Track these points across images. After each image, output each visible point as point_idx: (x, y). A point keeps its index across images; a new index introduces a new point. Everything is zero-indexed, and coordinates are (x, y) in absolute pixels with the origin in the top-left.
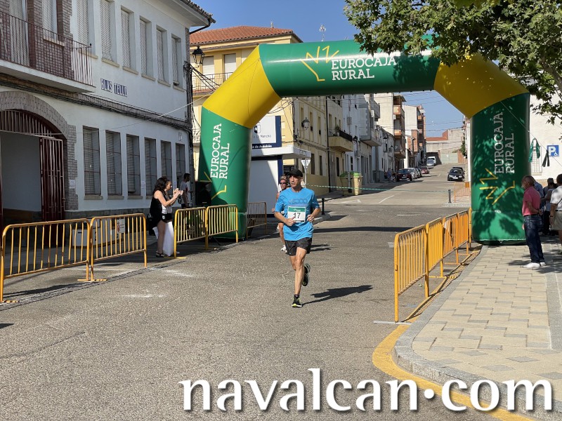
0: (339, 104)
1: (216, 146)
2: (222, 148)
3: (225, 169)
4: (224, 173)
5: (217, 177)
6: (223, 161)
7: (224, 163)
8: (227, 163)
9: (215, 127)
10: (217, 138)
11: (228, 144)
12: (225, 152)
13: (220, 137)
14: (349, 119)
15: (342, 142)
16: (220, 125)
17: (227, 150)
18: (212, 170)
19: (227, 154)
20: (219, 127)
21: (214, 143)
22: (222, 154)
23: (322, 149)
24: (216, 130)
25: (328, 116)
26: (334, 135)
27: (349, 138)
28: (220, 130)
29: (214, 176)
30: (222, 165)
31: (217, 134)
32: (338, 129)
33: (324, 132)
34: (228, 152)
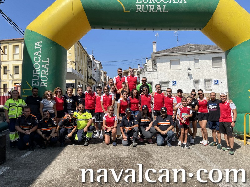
0: (91, 69)
1: (37, 60)
2: (43, 61)
3: (45, 79)
4: (45, 82)
5: (38, 85)
6: (43, 72)
7: (45, 74)
8: (47, 74)
9: (36, 44)
10: (38, 52)
11: (48, 59)
12: (46, 65)
13: (40, 52)
14: (94, 75)
15: (92, 81)
16: (41, 42)
17: (47, 63)
18: (33, 80)
19: (47, 67)
20: (40, 44)
21: (35, 57)
22: (42, 66)
23: (86, 83)
24: (37, 46)
25: (88, 72)
26: (90, 78)
27: (94, 80)
28: (41, 46)
29: (35, 85)
30: (43, 75)
31: (38, 50)
32: (91, 76)
33: (86, 77)
34: (48, 65)
